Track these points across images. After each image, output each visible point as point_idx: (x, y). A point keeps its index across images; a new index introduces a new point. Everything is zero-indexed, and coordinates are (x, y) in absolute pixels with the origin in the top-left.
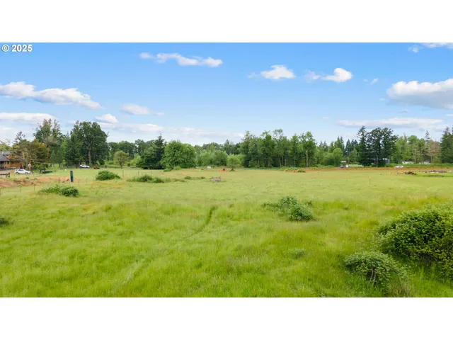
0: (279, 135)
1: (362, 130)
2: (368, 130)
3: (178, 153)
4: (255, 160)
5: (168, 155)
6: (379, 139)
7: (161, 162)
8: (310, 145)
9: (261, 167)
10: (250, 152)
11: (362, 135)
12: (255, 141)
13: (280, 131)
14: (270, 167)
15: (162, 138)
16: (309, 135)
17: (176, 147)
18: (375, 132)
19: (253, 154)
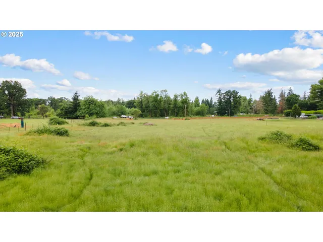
0: (164, 94)
1: (219, 91)
2: (223, 92)
3: (92, 106)
4: (147, 112)
5: (84, 107)
6: (230, 97)
7: (78, 113)
8: (185, 101)
9: (152, 117)
10: (144, 106)
11: (219, 94)
12: (148, 98)
13: (166, 91)
14: (158, 117)
15: (78, 95)
16: (185, 94)
17: (90, 102)
18: (228, 93)
19: (146, 107)
